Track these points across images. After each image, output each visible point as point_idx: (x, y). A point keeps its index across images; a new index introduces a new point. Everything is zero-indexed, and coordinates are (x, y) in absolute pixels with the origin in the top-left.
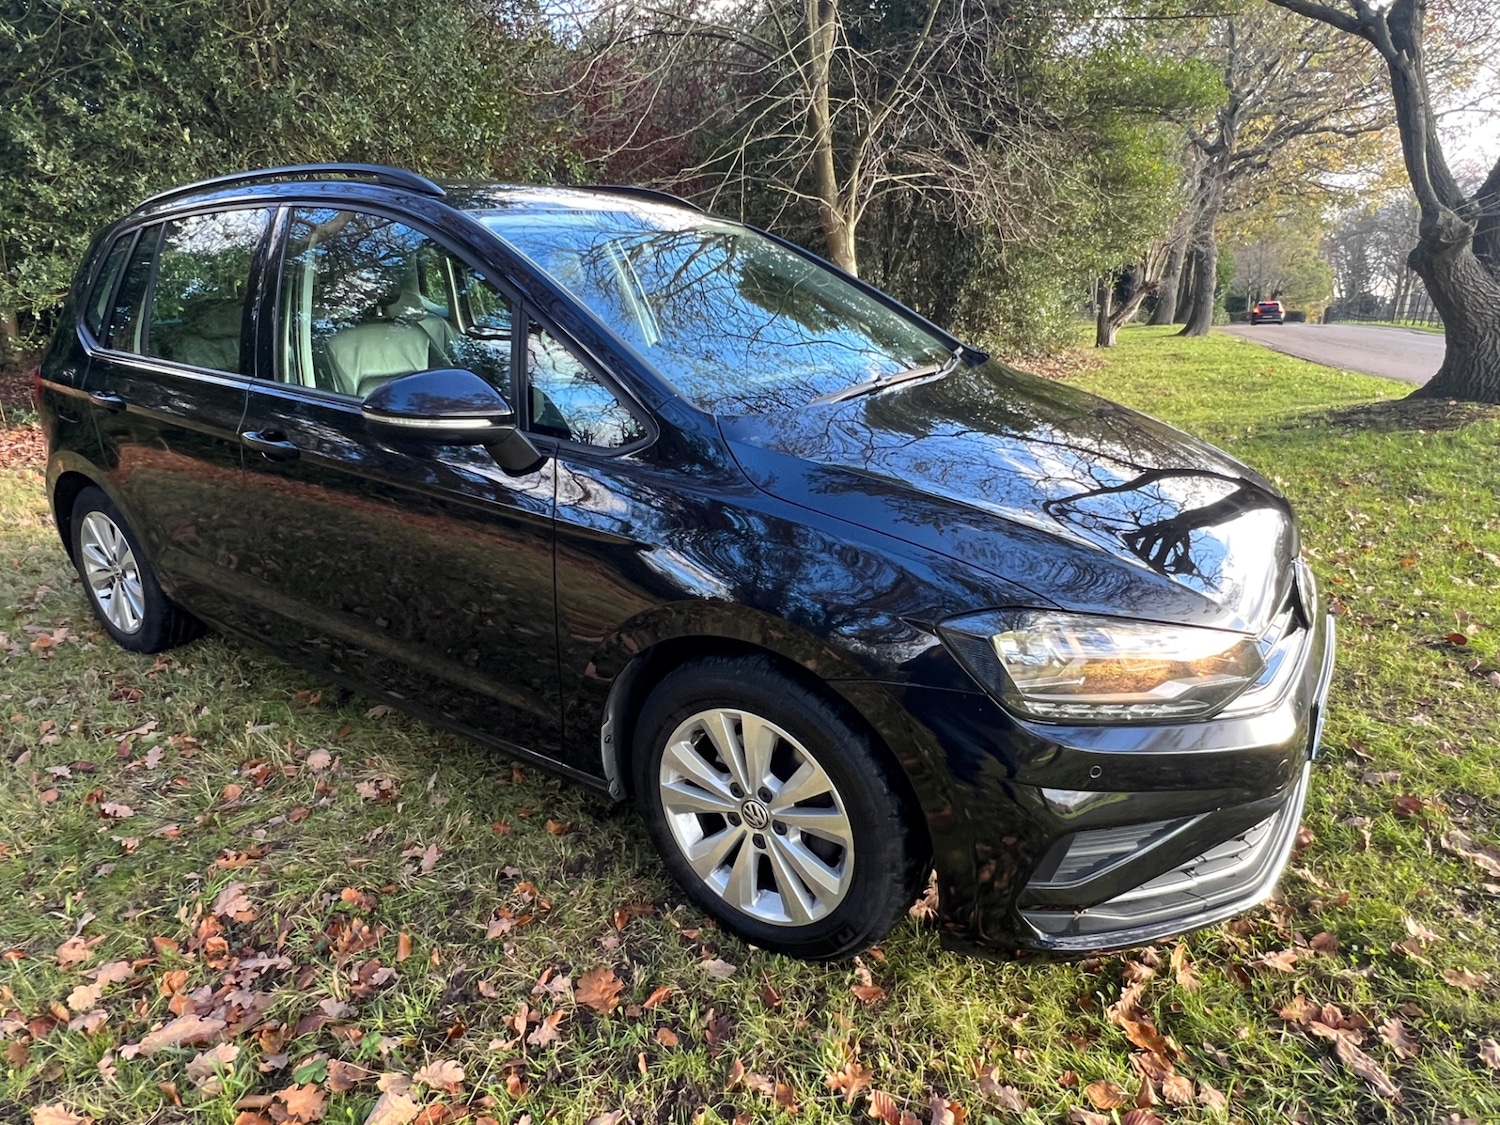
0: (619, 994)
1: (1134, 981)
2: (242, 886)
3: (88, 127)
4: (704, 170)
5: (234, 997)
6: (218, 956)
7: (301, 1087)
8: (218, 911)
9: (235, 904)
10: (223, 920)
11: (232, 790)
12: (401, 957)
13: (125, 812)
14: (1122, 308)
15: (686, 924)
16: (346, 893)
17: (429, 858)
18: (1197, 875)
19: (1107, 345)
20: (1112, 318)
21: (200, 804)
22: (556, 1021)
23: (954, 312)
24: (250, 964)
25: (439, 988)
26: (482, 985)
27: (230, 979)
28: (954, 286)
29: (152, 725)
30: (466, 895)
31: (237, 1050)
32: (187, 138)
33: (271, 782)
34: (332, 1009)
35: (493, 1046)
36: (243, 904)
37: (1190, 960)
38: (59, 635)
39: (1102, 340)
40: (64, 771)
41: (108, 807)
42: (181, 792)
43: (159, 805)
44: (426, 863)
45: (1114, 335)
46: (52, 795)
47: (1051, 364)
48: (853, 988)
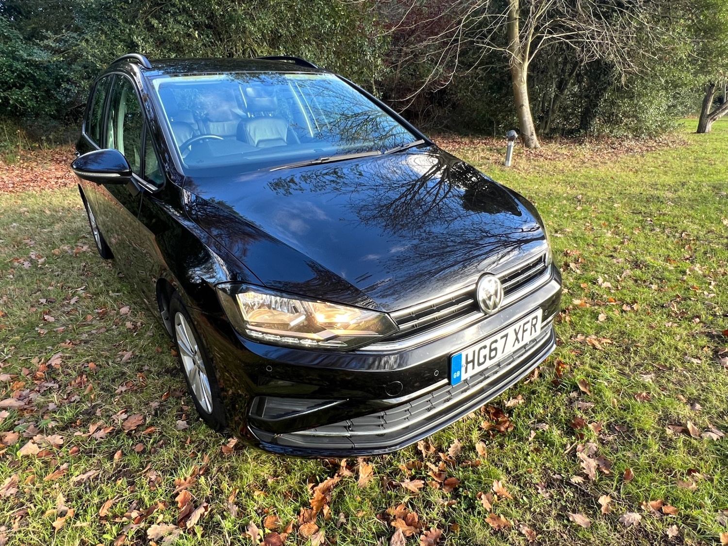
0: (138, 426)
1: (339, 476)
2: (62, 355)
3: (162, 33)
4: (442, 37)
5: (32, 396)
6: (39, 379)
7: (14, 432)
8: (49, 362)
9: (56, 361)
10: (50, 366)
11: (90, 317)
12: (85, 393)
13: (51, 319)
14: (718, 109)
15: (187, 404)
16: (91, 365)
17: (127, 355)
18: (352, 431)
19: (704, 132)
20: (710, 115)
21: (77, 320)
22: (109, 431)
23: (596, 112)
24: (46, 385)
25: (85, 407)
26: (99, 410)
27: (37, 388)
28: (597, 96)
29: (83, 288)
30: (124, 374)
31: (8, 414)
32: (197, 36)
33: (102, 316)
34: (52, 406)
35: (76, 434)
36: (59, 362)
37: (375, 473)
38: (85, 248)
39: (701, 129)
40: (43, 301)
41: (46, 317)
42: (73, 315)
43: (64, 319)
44: (124, 359)
45: (710, 126)
46: (34, 309)
47: (650, 144)
48: (223, 447)
